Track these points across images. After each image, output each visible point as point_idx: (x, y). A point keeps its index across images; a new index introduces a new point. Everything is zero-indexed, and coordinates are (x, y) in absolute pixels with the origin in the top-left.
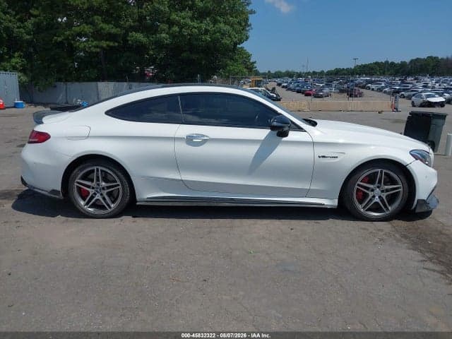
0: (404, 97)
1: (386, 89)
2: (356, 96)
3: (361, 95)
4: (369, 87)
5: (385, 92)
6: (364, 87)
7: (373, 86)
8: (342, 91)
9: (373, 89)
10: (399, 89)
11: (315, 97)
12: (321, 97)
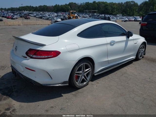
0: (44, 19)
1: (37, 16)
2: (28, 19)
3: (29, 18)
4: (30, 15)
5: (37, 17)
6: (28, 15)
7: (32, 15)
8: (21, 17)
9: (32, 16)
10: (41, 16)
11: (12, 19)
12: (14, 19)
